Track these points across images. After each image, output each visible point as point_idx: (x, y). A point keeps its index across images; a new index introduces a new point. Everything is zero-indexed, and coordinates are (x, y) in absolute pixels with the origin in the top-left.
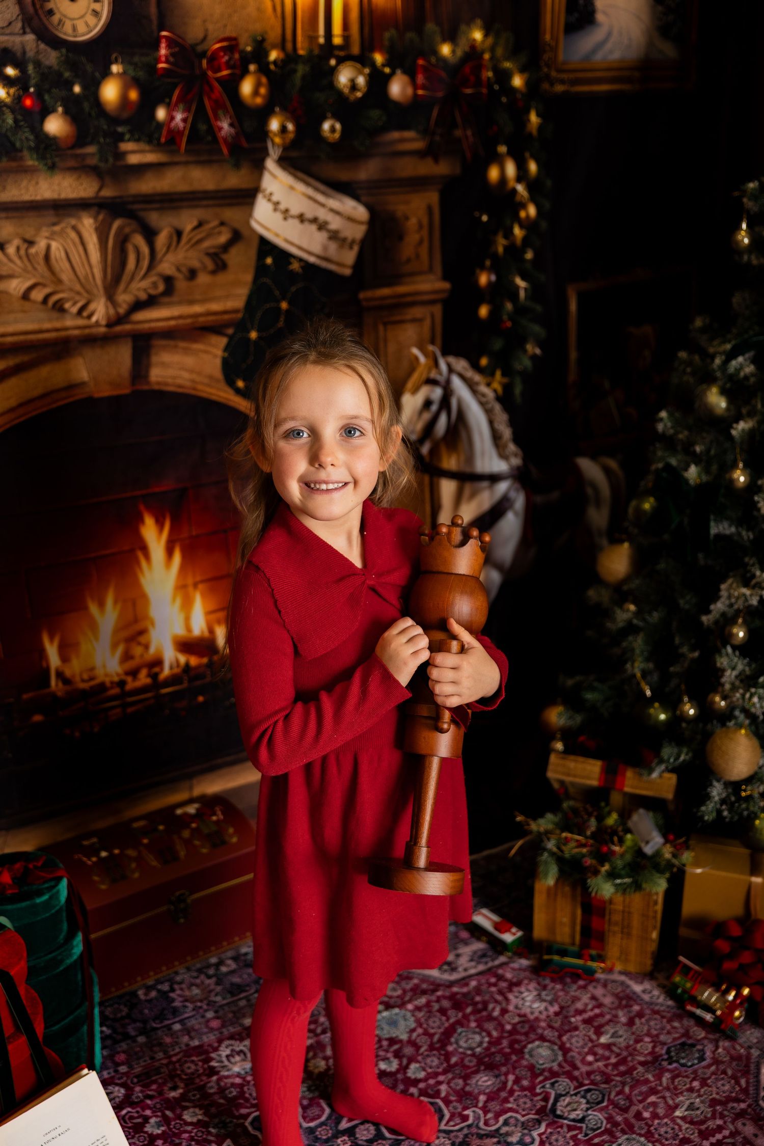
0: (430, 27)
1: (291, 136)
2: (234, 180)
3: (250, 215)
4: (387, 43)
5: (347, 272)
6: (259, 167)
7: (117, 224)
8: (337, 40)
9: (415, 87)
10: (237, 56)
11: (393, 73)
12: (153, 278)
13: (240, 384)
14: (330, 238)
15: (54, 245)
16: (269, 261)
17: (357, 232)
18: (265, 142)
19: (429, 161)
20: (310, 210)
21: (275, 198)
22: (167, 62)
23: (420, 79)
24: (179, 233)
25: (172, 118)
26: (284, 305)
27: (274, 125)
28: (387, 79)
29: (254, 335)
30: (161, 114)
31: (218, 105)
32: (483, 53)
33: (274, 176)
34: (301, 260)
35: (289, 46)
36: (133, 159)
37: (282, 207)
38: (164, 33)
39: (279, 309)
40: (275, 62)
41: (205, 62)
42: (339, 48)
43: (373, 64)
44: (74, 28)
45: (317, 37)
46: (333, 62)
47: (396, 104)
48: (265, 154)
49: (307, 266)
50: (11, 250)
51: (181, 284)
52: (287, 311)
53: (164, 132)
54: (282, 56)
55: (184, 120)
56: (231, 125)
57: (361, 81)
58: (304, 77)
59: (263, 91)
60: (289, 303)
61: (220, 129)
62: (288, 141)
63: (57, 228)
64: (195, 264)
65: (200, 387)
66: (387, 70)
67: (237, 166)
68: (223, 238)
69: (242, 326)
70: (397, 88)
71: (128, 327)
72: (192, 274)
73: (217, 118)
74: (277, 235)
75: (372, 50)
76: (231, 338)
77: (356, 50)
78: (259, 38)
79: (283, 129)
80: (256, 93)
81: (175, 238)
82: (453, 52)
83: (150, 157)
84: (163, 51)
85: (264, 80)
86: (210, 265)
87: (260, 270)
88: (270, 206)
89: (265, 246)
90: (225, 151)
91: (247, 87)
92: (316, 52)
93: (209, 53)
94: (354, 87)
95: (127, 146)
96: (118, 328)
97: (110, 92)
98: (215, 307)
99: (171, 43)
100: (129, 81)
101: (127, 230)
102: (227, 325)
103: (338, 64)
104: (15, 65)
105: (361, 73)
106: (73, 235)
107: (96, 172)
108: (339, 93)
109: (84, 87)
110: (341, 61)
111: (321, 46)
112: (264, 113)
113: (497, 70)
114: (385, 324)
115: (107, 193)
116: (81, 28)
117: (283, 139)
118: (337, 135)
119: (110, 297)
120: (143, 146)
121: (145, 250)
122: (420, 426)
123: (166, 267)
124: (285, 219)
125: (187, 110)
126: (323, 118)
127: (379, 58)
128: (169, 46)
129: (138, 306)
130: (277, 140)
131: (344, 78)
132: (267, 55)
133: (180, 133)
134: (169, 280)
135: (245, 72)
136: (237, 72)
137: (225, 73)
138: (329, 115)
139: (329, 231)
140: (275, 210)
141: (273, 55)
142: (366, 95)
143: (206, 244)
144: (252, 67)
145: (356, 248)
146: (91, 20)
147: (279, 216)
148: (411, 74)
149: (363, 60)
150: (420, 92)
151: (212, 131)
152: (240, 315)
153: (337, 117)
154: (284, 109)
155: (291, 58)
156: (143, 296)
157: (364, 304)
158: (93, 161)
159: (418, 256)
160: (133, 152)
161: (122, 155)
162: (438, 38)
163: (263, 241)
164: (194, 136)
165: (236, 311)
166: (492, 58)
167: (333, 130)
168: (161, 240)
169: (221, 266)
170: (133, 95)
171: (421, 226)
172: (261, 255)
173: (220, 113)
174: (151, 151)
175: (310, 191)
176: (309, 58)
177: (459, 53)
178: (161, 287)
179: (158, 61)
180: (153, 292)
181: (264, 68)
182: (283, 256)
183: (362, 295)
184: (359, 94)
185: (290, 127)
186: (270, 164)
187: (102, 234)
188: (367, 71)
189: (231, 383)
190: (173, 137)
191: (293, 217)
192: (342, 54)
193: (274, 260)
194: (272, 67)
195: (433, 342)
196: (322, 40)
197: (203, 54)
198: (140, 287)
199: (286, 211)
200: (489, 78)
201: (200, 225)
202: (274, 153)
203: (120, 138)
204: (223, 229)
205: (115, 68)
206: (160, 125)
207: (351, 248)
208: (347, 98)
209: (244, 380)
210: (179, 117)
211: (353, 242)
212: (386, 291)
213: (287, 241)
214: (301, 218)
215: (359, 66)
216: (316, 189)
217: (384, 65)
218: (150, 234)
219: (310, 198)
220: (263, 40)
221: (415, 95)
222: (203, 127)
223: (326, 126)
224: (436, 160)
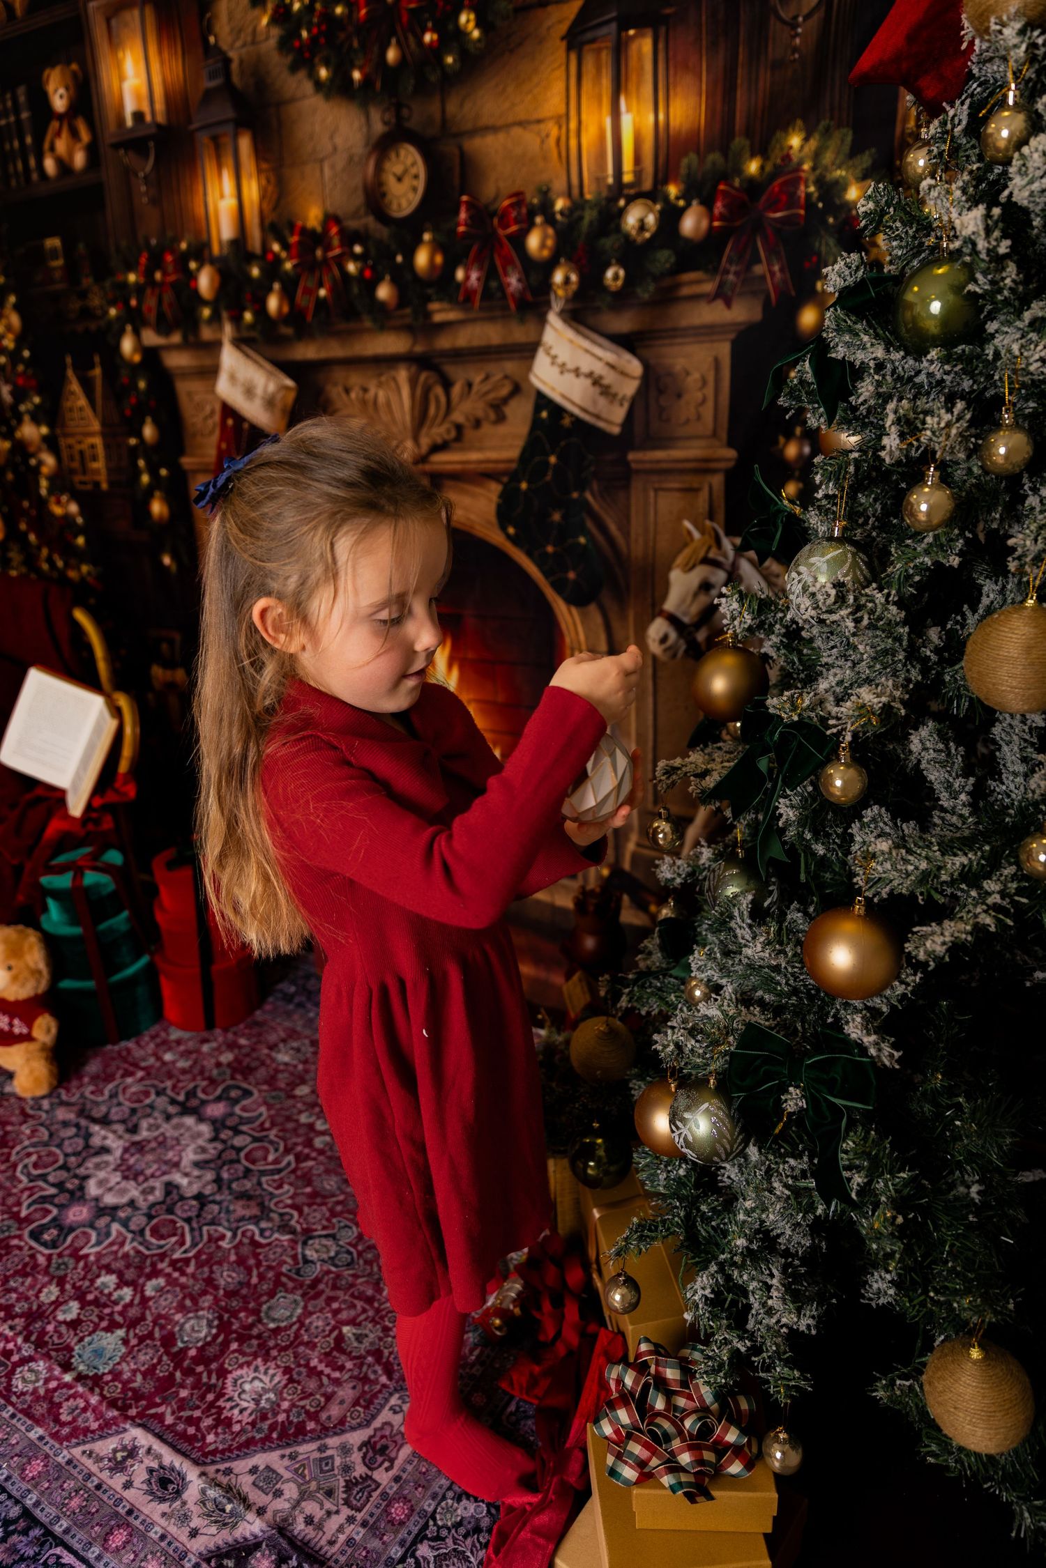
0: (739, 142)
1: (574, 287)
2: (519, 334)
3: (529, 368)
4: (683, 171)
5: (616, 430)
6: (542, 321)
7: (423, 376)
8: (628, 178)
9: (712, 218)
10: (524, 210)
11: (688, 205)
12: (446, 426)
13: (511, 530)
14: (602, 394)
15: (381, 394)
16: (544, 414)
17: (629, 388)
18: (548, 294)
19: (719, 304)
20: (587, 364)
21: (553, 352)
22: (466, 225)
23: (719, 207)
24: (470, 385)
25: (467, 277)
26: (553, 459)
27: (558, 277)
28: (680, 212)
29: (524, 486)
30: (460, 274)
31: (508, 262)
32: (800, 163)
33: (556, 330)
34: (572, 415)
35: (576, 191)
36: (438, 318)
37: (560, 361)
38: (465, 198)
39: (547, 463)
40: (562, 212)
41: (496, 221)
42: (630, 185)
43: (666, 198)
44: (399, 205)
45: (605, 178)
46: (622, 203)
47: (687, 241)
48: (548, 305)
49: (577, 421)
50: (353, 395)
51: (469, 434)
52: (555, 466)
53: (462, 291)
54: (568, 203)
55: (478, 279)
56: (519, 280)
57: (651, 219)
58: (591, 223)
59: (550, 243)
60: (558, 458)
61: (509, 285)
62: (570, 293)
63: (383, 379)
64: (480, 414)
65: (478, 527)
66: (681, 203)
67: (522, 321)
68: (505, 391)
69: (515, 477)
70: (690, 224)
71: (427, 467)
72: (477, 424)
73: (506, 274)
74: (553, 389)
75: (666, 182)
76: (505, 485)
77: (647, 185)
78: (544, 188)
79: (567, 281)
80: (543, 245)
81: (466, 389)
82: (762, 168)
83: (452, 316)
84: (463, 215)
85: (550, 231)
86: (492, 416)
87: (536, 423)
88: (548, 360)
89: (542, 401)
90: (512, 306)
91: (533, 241)
92: (605, 193)
93: (500, 212)
94: (642, 227)
95: (434, 306)
96: (420, 466)
97: (422, 258)
98: (493, 455)
99: (470, 206)
100: (437, 246)
101: (431, 381)
102: (505, 473)
103: (627, 204)
104: (362, 244)
105: (651, 210)
106: (393, 384)
107: (409, 329)
108: (627, 236)
109: (404, 258)
110: (630, 200)
111: (609, 187)
112: (549, 266)
113: (820, 182)
114: (656, 490)
115: (419, 349)
116: (404, 203)
117: (566, 290)
118: (620, 283)
119: (416, 439)
120: (445, 305)
121: (443, 399)
122: (695, 609)
123: (458, 417)
124: (562, 373)
125: (481, 269)
126: (607, 265)
127: (673, 190)
128: (468, 210)
129: (436, 448)
130: (560, 292)
131: (631, 220)
132: (552, 204)
133: (475, 292)
134: (459, 428)
135: (531, 225)
136: (524, 226)
137: (514, 228)
138: (614, 261)
139: (601, 386)
140: (553, 363)
141: (560, 204)
142: (654, 236)
143: (492, 396)
144: (539, 220)
145: (626, 405)
146: (411, 195)
147: (556, 370)
148: (708, 203)
149: (654, 195)
150: (716, 224)
151: (502, 288)
152: (514, 466)
153: (622, 263)
154: (570, 259)
155: (578, 205)
156: (439, 441)
157: (633, 466)
158: (408, 321)
159: (699, 417)
160: (439, 311)
161: (428, 315)
162: (748, 155)
163: (540, 396)
164: (487, 294)
165: (510, 461)
166: (814, 169)
167: (616, 277)
168: (457, 390)
169: (501, 418)
170: (439, 259)
171: (704, 382)
172: (537, 409)
173: (510, 269)
174: (451, 310)
175: (586, 344)
176: (595, 205)
177: (769, 168)
178: (453, 434)
179: (458, 225)
180: (446, 437)
181: (550, 220)
182: (557, 411)
183: (631, 456)
184: (647, 235)
185: (574, 278)
186: (553, 318)
187: (413, 382)
188: (658, 207)
189: (503, 529)
190: (469, 296)
191: (569, 371)
192: (632, 192)
193: (550, 414)
194: (559, 217)
195: (711, 517)
196: (610, 180)
197: (494, 214)
198: (439, 432)
199: (564, 365)
200: (808, 196)
201: (487, 378)
202: (557, 306)
203: (429, 299)
204: (507, 382)
205: (427, 237)
206: (458, 285)
207: (621, 405)
208: (635, 241)
209: (515, 527)
210: (474, 276)
211: (623, 398)
212: (659, 454)
213: (563, 396)
214: (577, 372)
215: (650, 203)
216: (594, 342)
217: (678, 198)
218: (447, 385)
219: (587, 351)
220: (549, 190)
221: (711, 228)
222: (494, 284)
223: (610, 274)
224: (728, 304)
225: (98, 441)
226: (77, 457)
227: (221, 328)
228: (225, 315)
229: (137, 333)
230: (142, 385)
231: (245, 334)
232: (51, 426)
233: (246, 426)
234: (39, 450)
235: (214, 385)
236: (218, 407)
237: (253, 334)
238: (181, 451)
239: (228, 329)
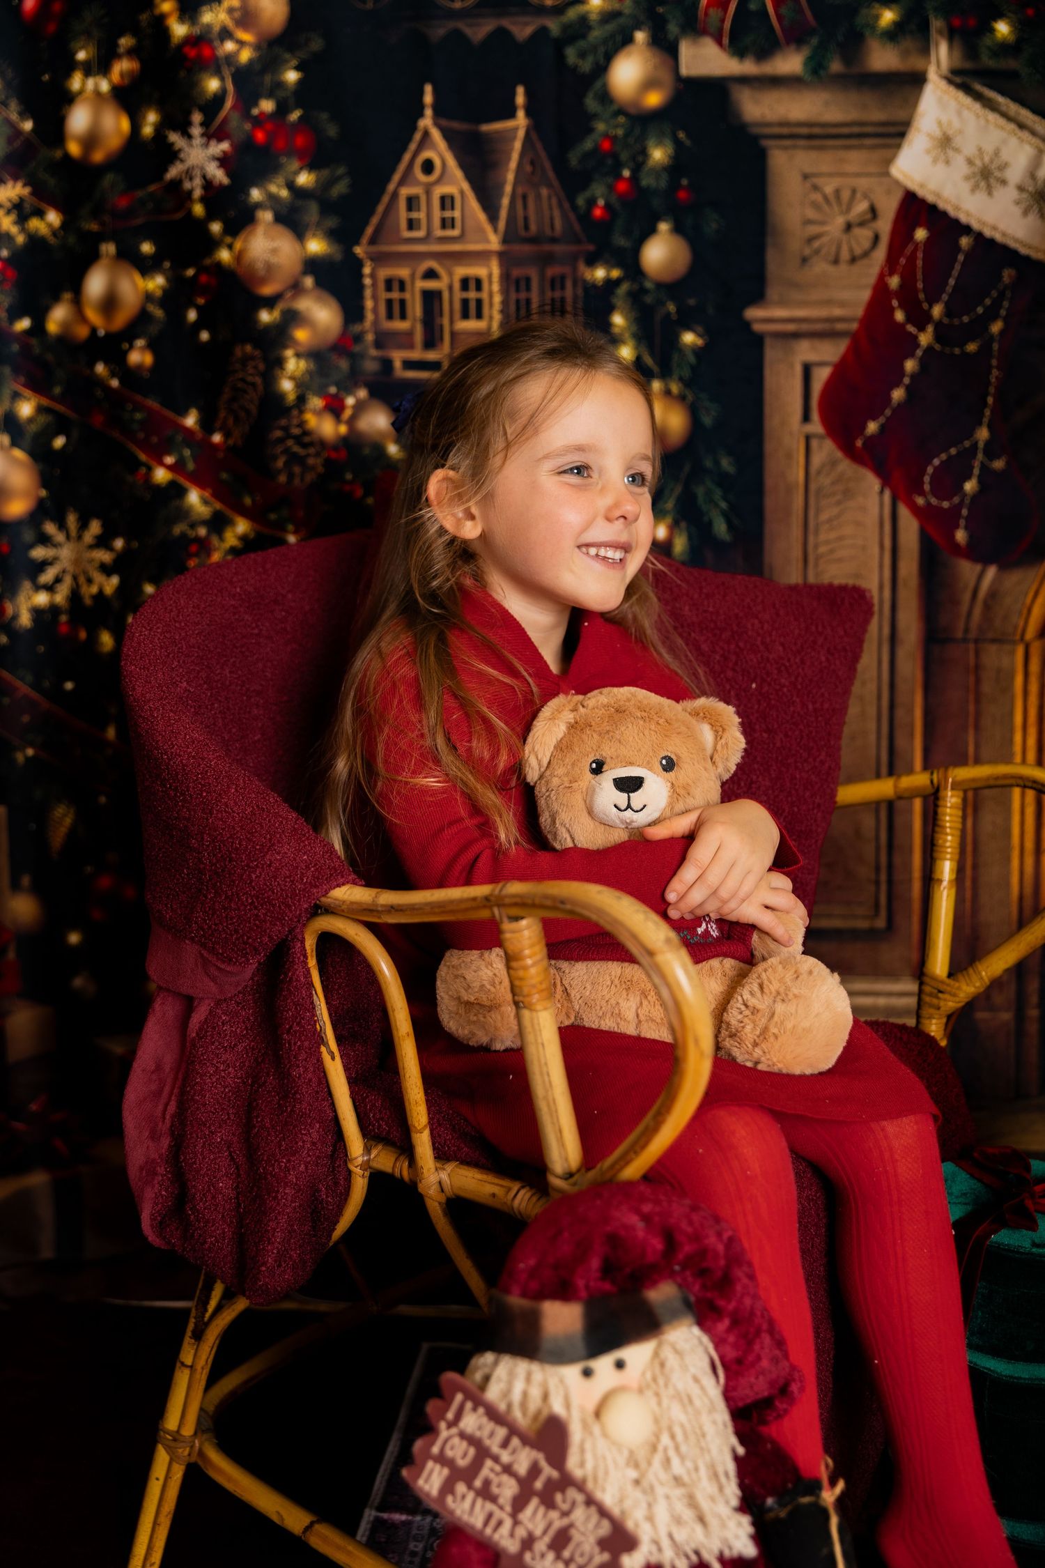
225: (490, 272)
226: (416, 308)
227: (925, 50)
228: (936, 24)
229: (665, 47)
230: (658, 155)
231: (987, 61)
232: (344, 236)
233: (965, 242)
234: (296, 288)
235: (889, 161)
236: (889, 207)
237: (1011, 64)
238: (758, 296)
239: (942, 54)
